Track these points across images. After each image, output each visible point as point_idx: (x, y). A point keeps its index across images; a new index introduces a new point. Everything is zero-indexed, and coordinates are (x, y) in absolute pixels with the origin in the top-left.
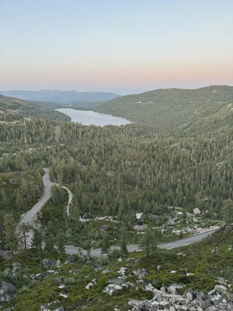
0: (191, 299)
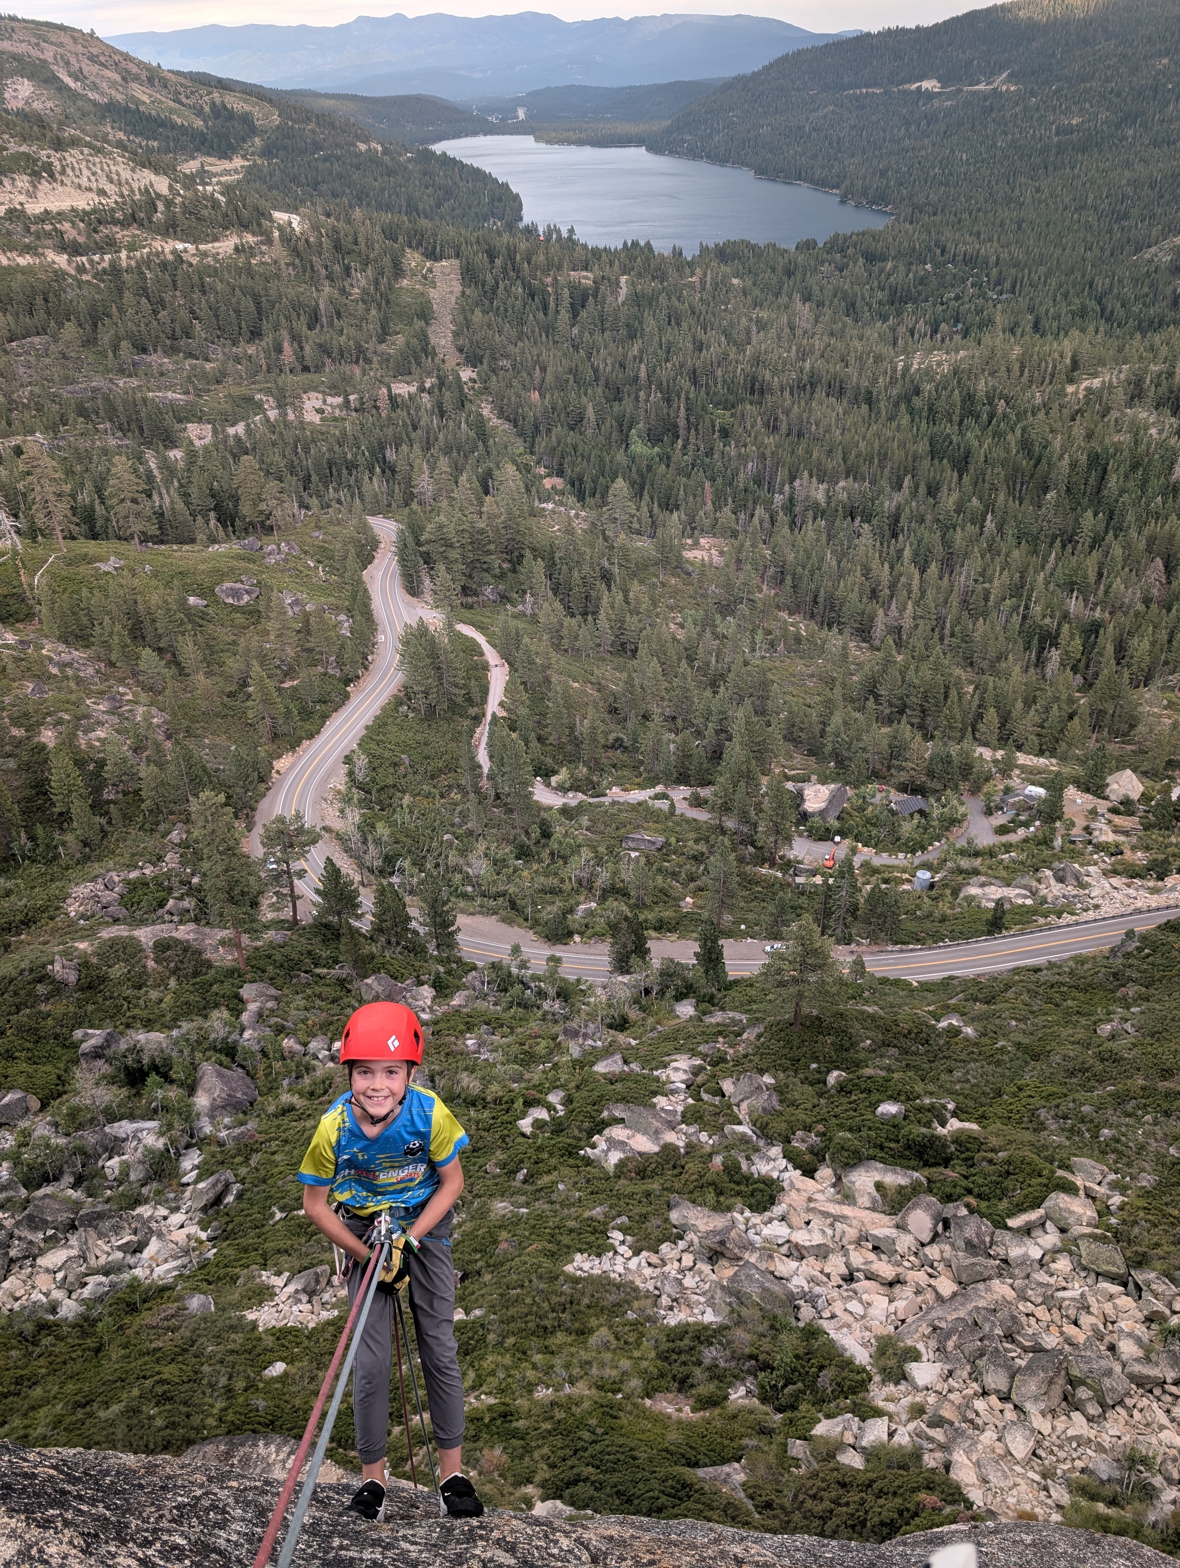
0: (926, 1237)
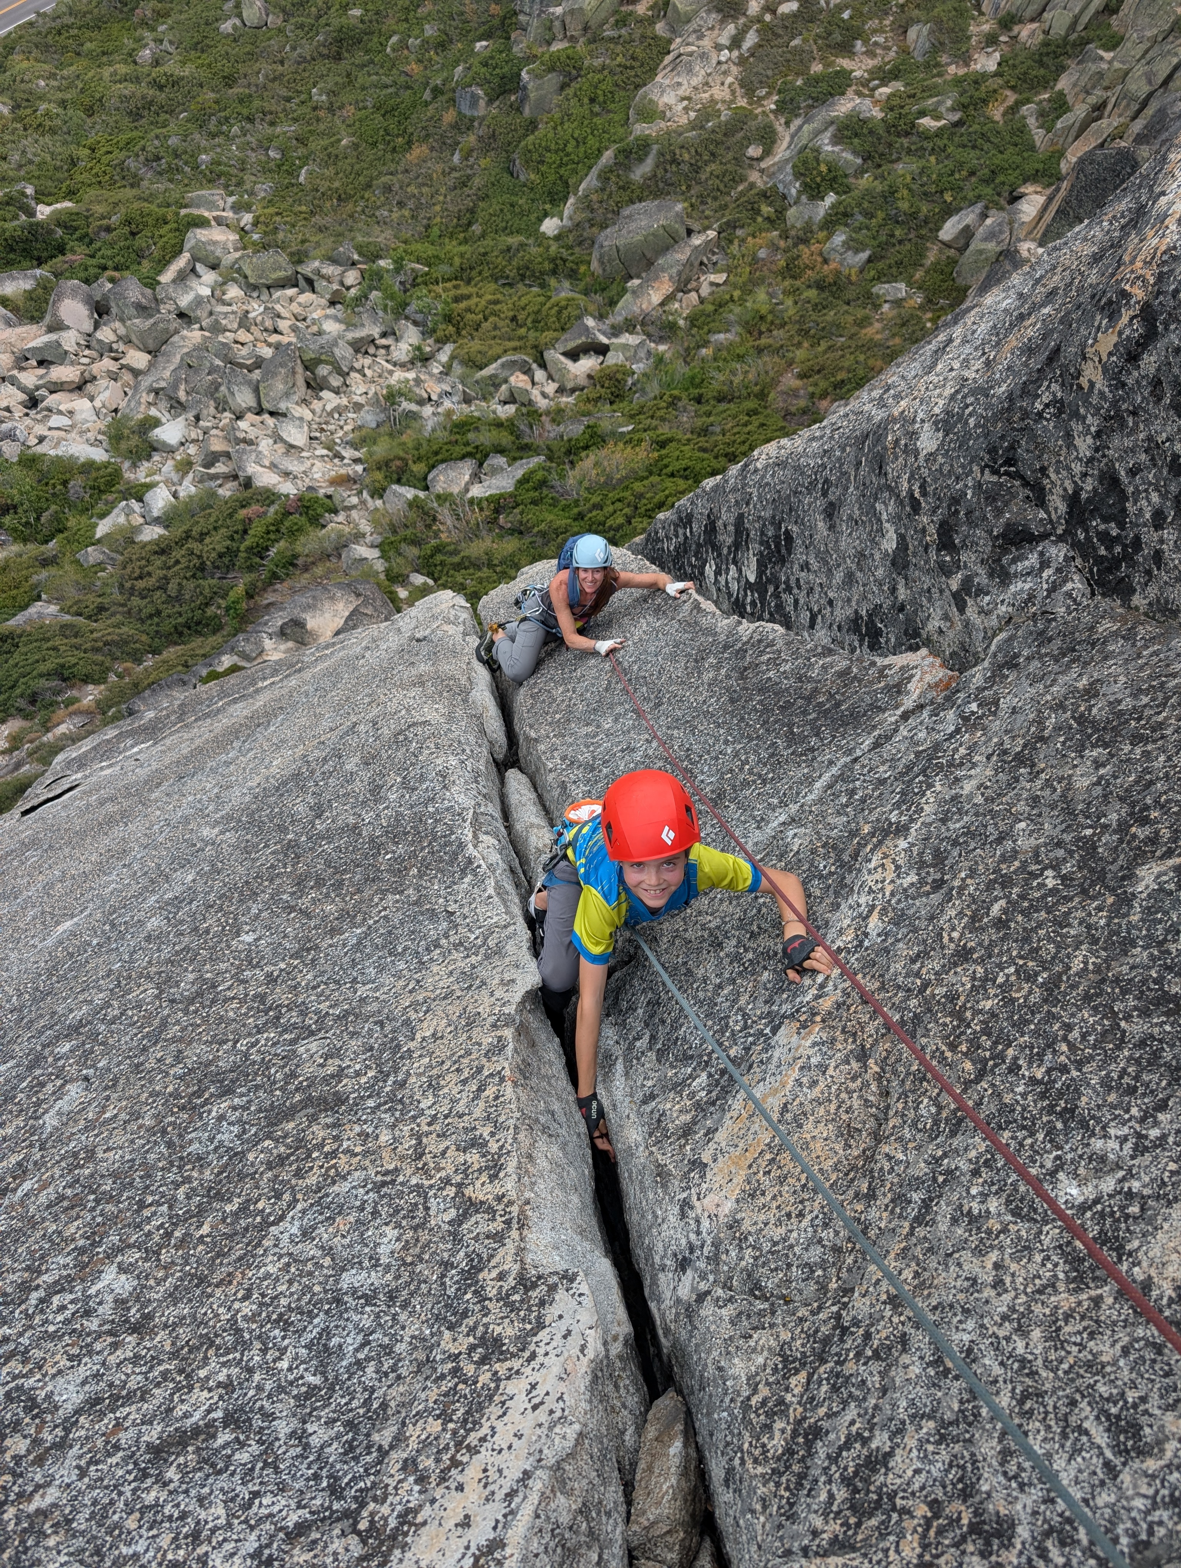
0: (88, 326)
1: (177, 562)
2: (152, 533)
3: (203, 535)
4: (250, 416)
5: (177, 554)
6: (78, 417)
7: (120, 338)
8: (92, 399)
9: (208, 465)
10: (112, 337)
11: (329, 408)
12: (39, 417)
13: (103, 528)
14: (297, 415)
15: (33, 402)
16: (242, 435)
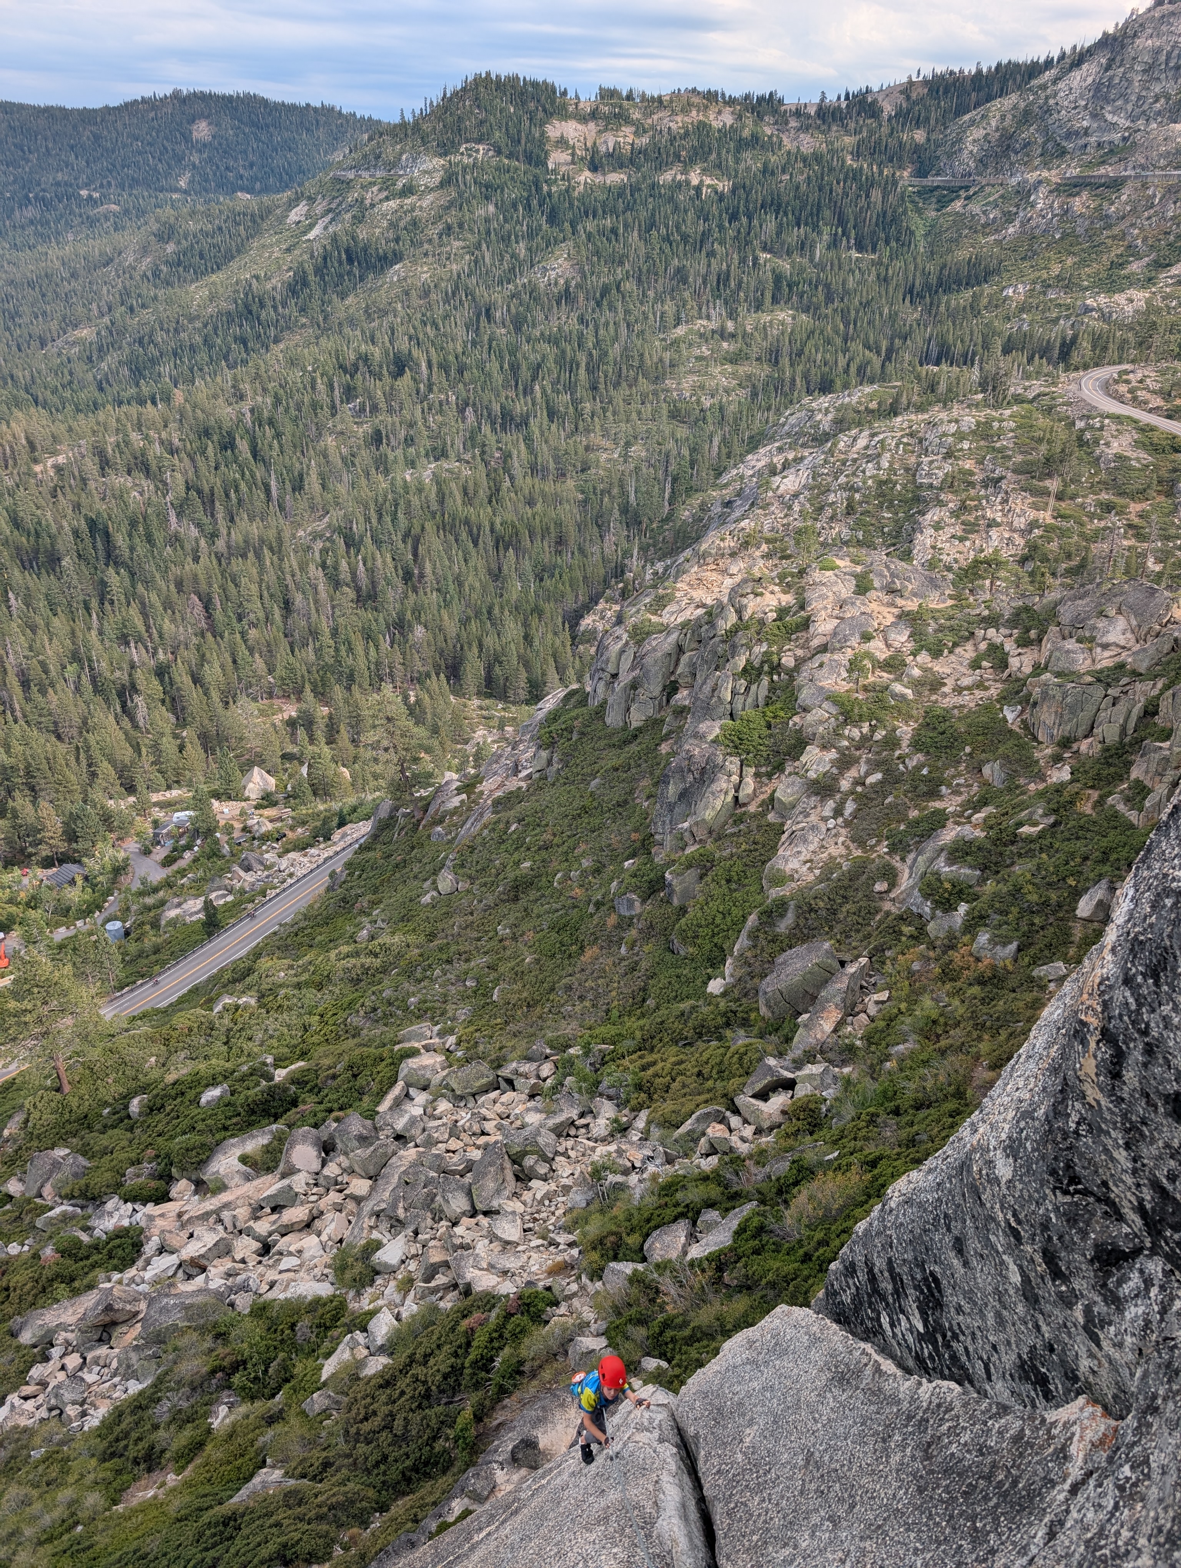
1: (403, 1393)
2: (377, 1365)
3: (427, 1356)
4: (465, 1221)
5: (402, 1383)
6: (306, 1255)
7: (344, 1170)
8: (319, 1235)
9: (428, 1280)
10: (338, 1171)
11: (538, 1196)
12: (271, 1262)
13: (329, 1368)
14: (509, 1210)
15: (266, 1249)
16: (457, 1241)
